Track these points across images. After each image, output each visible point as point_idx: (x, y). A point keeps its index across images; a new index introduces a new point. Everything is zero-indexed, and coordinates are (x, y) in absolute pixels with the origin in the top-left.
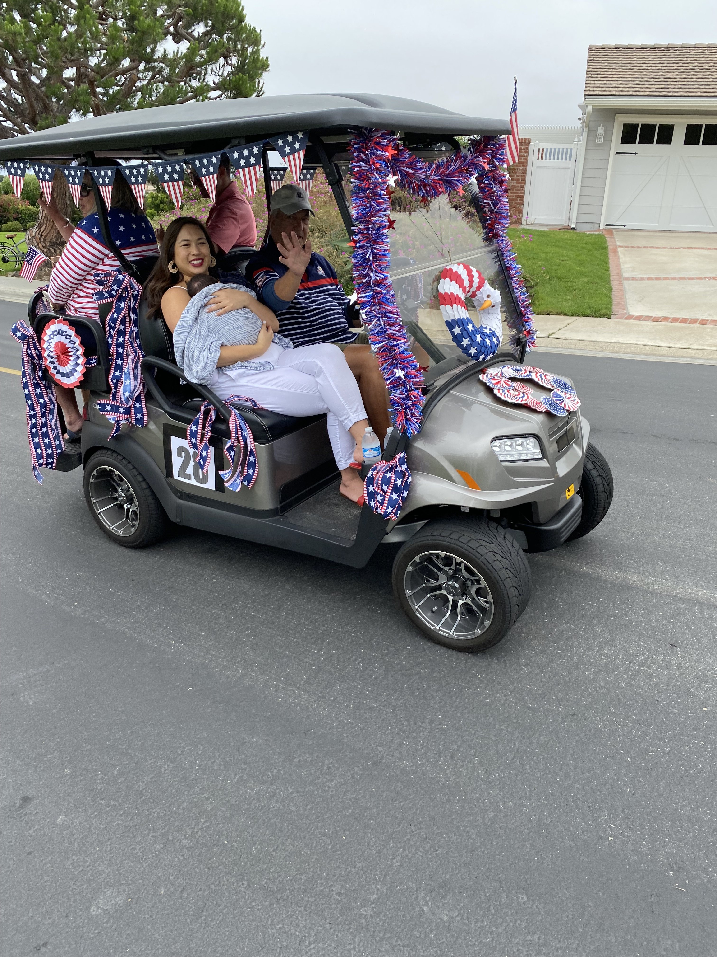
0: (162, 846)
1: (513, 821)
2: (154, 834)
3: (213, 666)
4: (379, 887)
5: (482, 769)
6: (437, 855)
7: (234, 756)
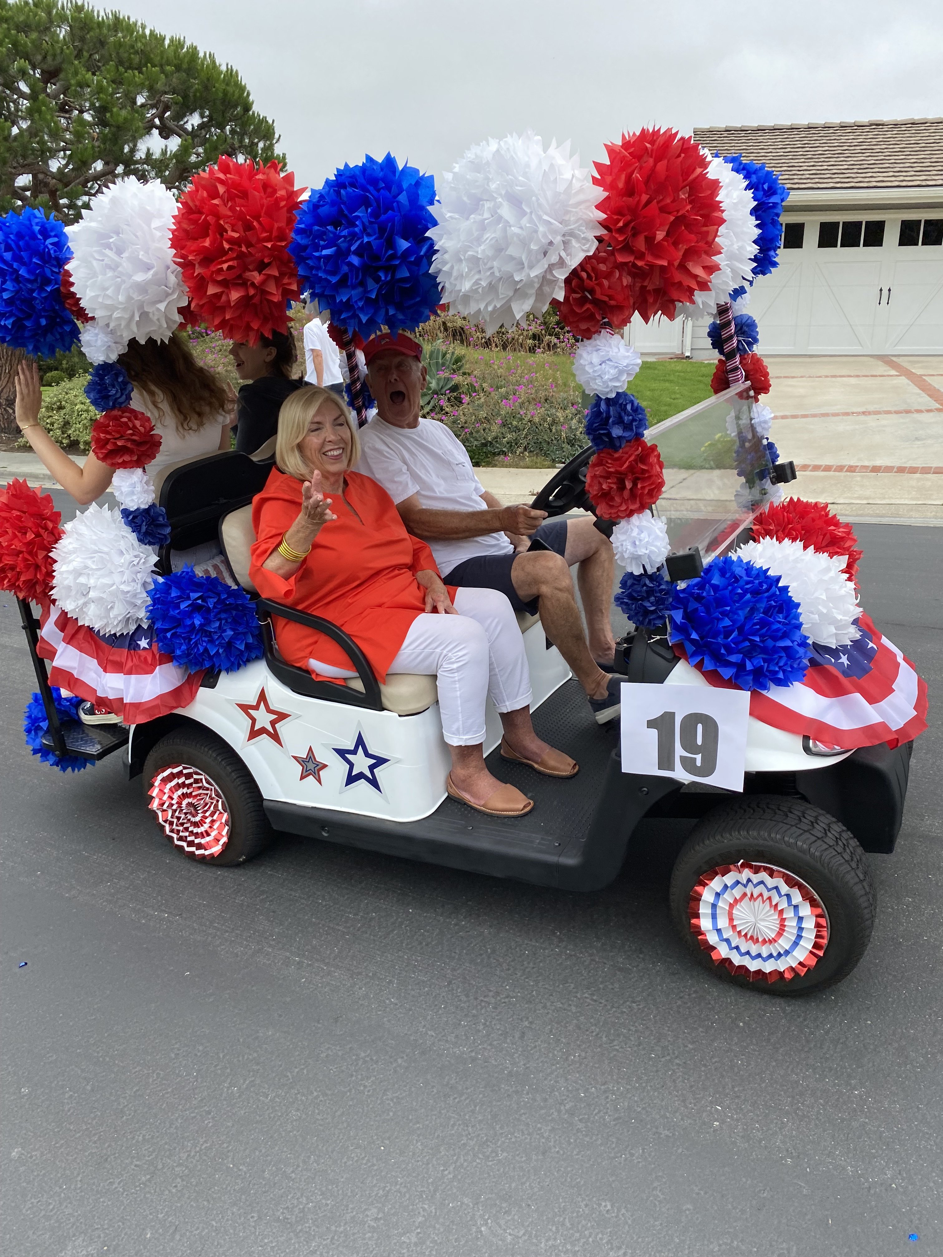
0: (148, 1177)
1: (596, 1111)
2: (138, 1163)
3: (218, 942)
4: (426, 1206)
5: (558, 1049)
6: (500, 1161)
7: (243, 1056)
